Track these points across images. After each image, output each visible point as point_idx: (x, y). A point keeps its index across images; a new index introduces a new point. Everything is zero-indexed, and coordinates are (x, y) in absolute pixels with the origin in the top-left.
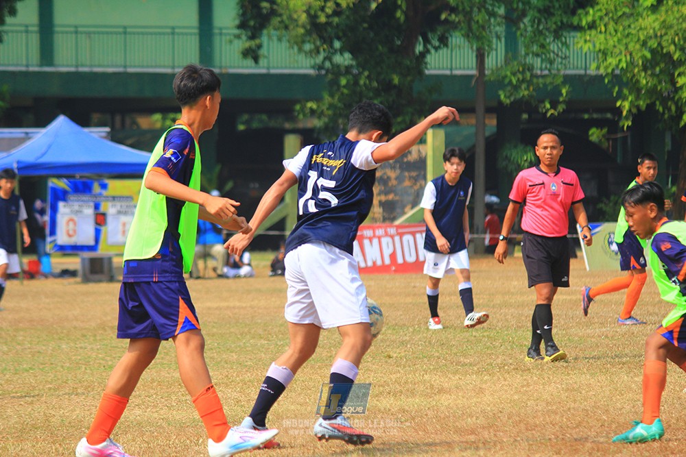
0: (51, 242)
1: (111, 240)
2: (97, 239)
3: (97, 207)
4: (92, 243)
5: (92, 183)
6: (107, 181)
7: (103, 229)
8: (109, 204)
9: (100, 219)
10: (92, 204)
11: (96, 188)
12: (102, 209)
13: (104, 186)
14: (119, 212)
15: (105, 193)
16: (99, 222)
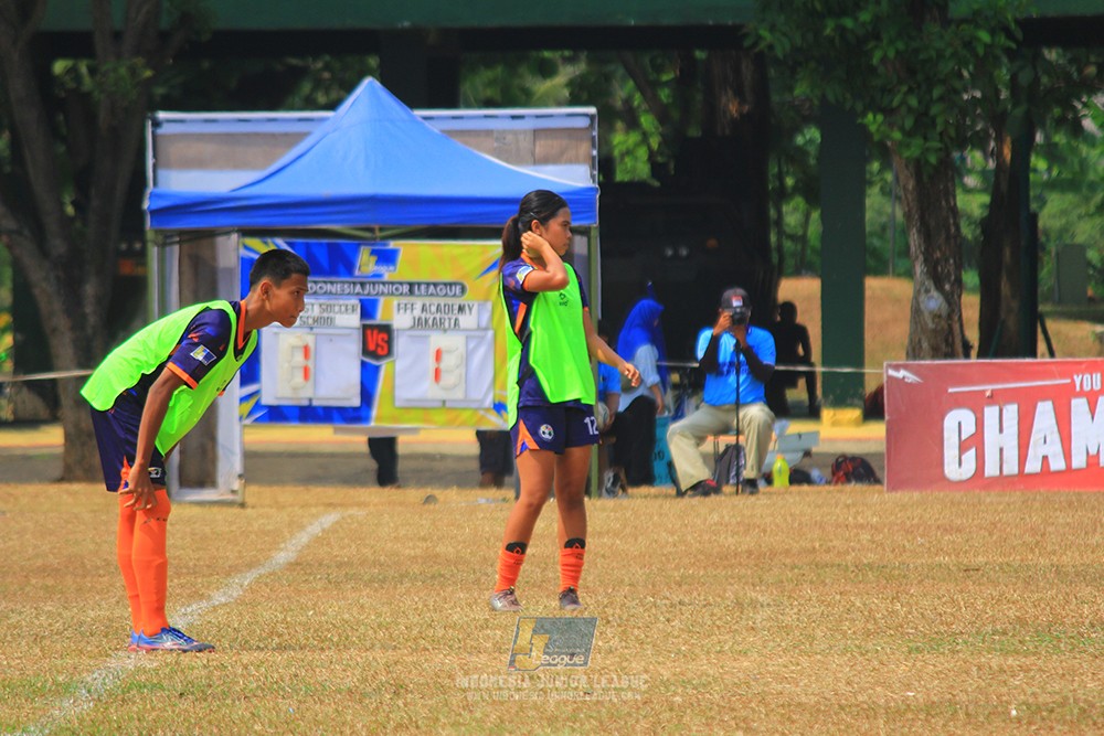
0: (244, 399)
1: (405, 393)
2: (367, 394)
3: (367, 309)
4: (356, 402)
5: (356, 249)
6: (392, 245)
7: (385, 367)
8: (395, 301)
9: (377, 342)
10: (355, 302)
11: (366, 262)
12: (380, 318)
13: (387, 258)
14: (419, 323)
15: (388, 274)
16: (372, 347)
